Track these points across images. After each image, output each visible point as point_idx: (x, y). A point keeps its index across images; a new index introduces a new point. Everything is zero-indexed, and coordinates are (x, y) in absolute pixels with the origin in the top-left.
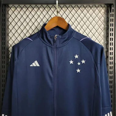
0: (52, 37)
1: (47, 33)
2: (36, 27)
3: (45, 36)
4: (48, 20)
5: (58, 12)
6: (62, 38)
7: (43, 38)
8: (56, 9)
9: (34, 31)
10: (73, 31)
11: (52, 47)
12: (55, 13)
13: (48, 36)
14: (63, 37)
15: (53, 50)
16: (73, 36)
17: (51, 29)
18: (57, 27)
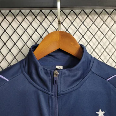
0: (49, 72)
1: (39, 64)
2: (20, 50)
3: (34, 71)
4: (41, 37)
5: (60, 23)
6: (69, 76)
7: (30, 74)
8: (56, 17)
9: (15, 57)
10: (91, 60)
11: (50, 93)
12: (55, 24)
13: (40, 70)
14: (72, 74)
15: (50, 100)
16: (92, 70)
17: (49, 55)
18: (59, 50)
